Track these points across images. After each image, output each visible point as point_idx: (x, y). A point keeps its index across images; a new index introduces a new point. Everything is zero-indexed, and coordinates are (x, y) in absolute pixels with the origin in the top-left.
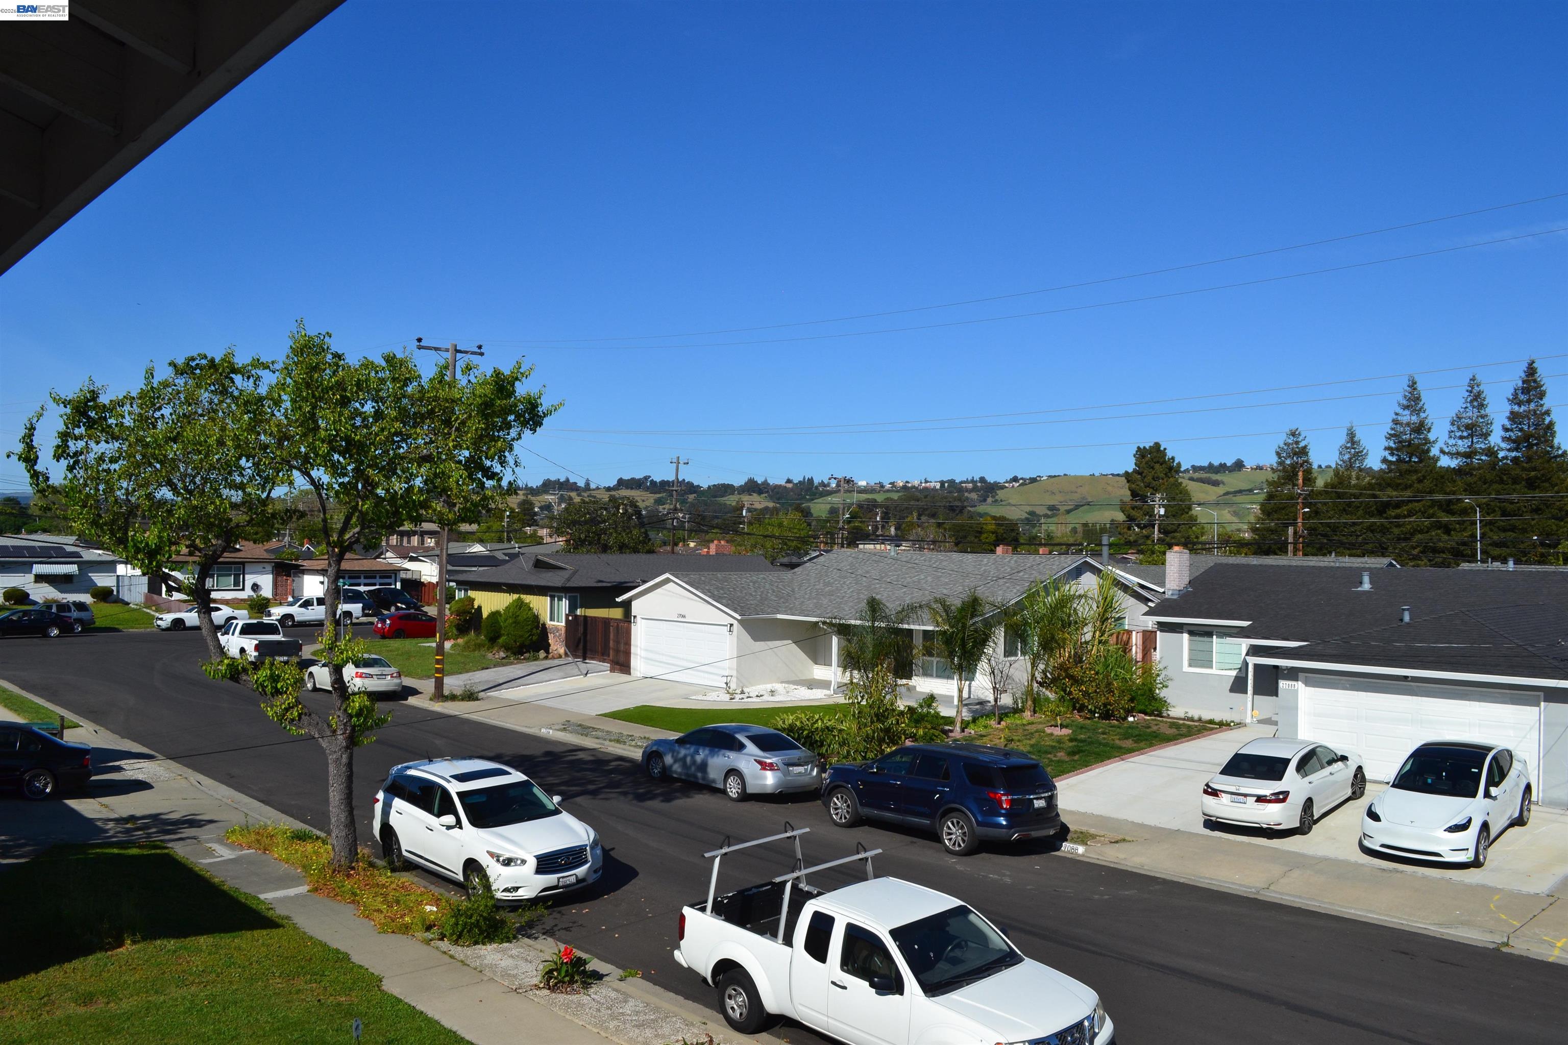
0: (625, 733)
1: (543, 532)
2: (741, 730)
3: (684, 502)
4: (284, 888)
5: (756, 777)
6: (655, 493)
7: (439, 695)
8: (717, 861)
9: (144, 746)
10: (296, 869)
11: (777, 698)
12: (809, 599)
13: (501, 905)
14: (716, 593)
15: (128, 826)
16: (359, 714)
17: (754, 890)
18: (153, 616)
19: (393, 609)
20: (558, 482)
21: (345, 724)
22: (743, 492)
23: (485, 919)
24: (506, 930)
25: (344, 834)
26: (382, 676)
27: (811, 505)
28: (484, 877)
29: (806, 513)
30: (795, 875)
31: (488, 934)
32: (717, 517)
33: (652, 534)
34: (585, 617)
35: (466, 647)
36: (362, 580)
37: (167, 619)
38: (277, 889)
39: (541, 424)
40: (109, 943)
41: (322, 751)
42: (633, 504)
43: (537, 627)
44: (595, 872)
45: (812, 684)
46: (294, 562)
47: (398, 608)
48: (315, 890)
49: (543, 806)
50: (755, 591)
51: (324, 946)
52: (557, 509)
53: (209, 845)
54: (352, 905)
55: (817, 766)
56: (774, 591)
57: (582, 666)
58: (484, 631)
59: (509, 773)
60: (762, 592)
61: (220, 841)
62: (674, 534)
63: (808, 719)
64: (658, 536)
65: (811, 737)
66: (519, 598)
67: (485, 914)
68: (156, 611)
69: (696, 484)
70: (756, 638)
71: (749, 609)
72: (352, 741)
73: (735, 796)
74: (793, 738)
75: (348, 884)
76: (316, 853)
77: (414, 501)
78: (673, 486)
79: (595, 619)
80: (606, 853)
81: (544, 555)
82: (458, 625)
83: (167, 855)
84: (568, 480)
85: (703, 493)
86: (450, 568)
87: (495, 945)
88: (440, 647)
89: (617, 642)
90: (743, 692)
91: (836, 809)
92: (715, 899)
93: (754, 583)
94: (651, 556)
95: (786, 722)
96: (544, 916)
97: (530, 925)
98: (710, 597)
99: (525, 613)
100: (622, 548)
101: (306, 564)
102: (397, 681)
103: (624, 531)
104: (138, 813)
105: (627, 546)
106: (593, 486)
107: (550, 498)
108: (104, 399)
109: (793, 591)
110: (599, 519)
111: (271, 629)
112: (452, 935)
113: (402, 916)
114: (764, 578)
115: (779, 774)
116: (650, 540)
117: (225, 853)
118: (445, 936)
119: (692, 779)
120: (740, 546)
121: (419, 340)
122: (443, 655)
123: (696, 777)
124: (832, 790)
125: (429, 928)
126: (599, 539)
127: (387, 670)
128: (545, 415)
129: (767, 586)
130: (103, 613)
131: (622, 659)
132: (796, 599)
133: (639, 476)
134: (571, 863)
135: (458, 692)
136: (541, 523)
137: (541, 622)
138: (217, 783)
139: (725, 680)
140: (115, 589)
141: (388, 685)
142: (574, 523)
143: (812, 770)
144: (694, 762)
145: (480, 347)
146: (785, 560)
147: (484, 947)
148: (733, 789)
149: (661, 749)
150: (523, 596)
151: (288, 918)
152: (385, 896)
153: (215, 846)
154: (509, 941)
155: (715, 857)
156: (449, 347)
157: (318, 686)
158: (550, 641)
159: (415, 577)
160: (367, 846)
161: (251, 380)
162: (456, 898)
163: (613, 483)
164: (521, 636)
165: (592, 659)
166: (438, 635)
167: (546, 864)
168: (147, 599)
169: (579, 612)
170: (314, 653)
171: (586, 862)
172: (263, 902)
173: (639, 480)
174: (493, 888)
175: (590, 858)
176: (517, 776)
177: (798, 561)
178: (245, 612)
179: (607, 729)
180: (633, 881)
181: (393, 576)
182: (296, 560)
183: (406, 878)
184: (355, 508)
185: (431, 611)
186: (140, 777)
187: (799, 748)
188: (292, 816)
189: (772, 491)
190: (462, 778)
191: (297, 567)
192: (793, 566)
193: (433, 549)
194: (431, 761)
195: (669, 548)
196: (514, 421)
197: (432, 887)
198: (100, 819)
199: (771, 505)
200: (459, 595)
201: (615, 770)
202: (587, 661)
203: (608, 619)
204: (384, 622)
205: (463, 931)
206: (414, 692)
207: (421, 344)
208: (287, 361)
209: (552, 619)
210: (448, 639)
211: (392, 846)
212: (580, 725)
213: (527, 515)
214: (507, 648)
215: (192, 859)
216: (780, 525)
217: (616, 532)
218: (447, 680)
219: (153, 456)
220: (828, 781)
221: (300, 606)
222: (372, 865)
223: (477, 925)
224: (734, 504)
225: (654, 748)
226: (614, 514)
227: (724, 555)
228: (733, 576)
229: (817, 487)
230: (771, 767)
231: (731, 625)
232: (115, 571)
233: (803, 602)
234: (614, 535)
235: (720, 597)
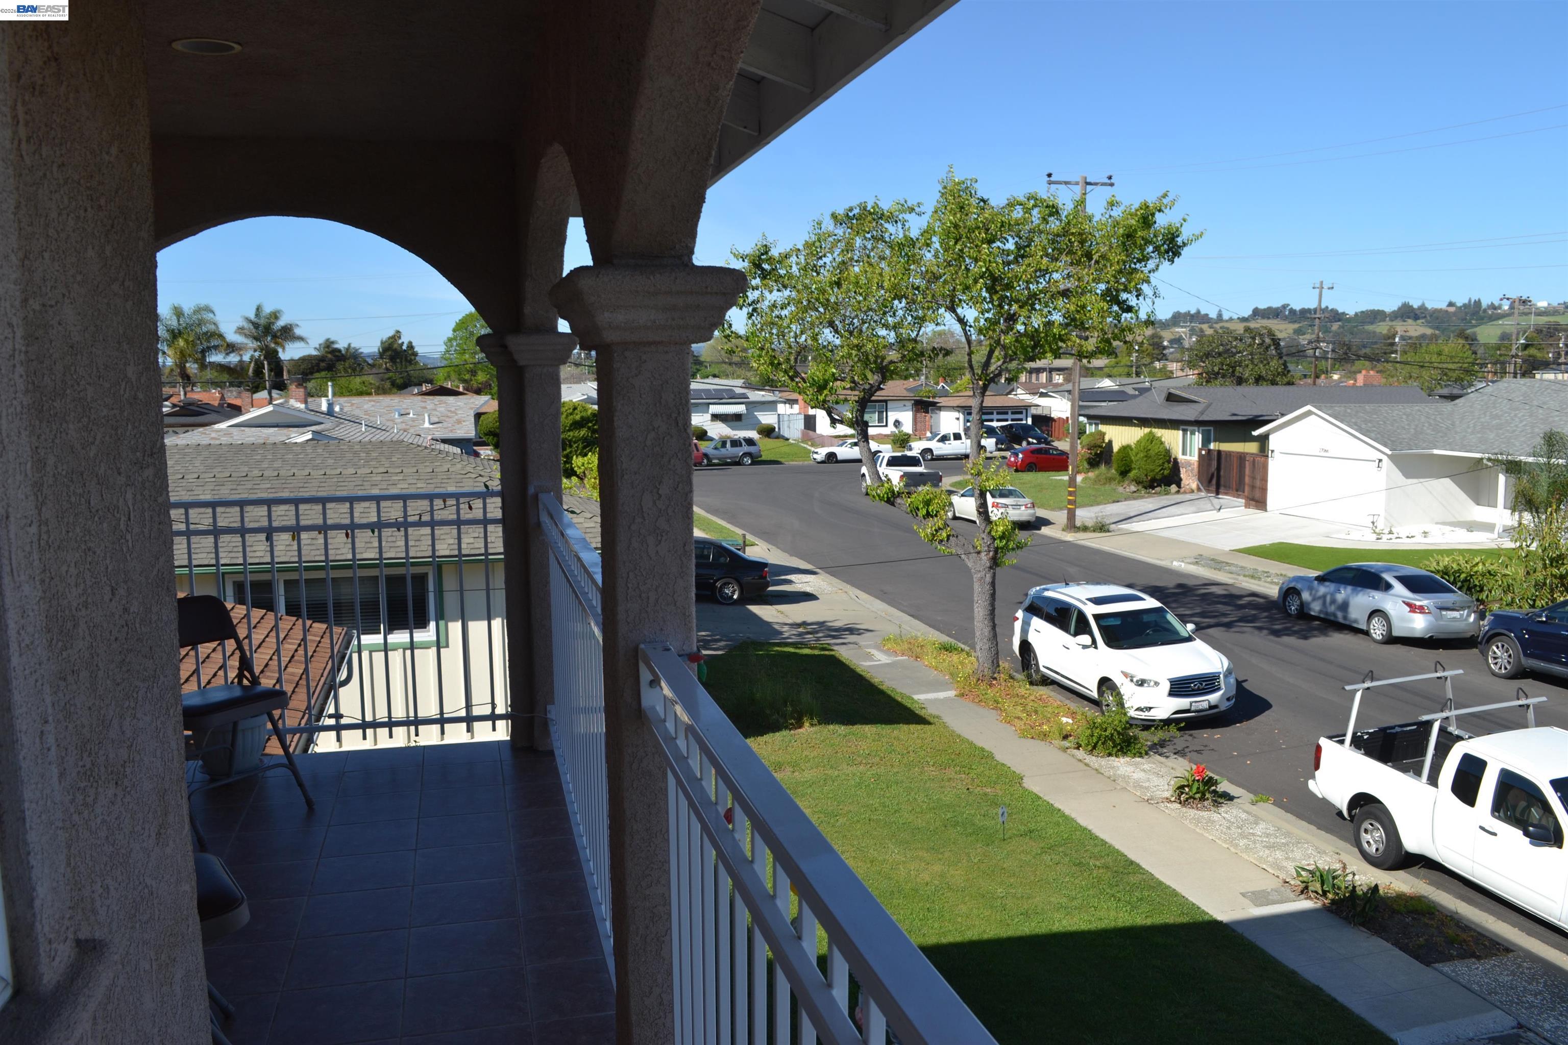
0: (1260, 569)
1: (1173, 366)
2: (1388, 570)
3: (1327, 331)
4: (934, 692)
5: (1403, 619)
6: (1295, 322)
7: (1071, 526)
8: (1359, 694)
9: (809, 563)
10: (945, 675)
11: (1429, 540)
12: (1472, 433)
13: (1131, 723)
14: (1363, 426)
15: (801, 630)
16: (1002, 538)
17: (1398, 729)
18: (810, 450)
19: (1024, 444)
20: (1188, 314)
21: (988, 546)
22: (1396, 318)
23: (1119, 733)
24: (1139, 746)
25: (987, 647)
26: (1016, 506)
27: (1477, 330)
28: (1119, 696)
29: (1471, 340)
30: (1444, 715)
31: (1122, 748)
32: (1365, 347)
33: (1291, 367)
34: (1219, 452)
35: (1097, 480)
36: (995, 416)
37: (822, 453)
38: (928, 692)
39: (1177, 254)
40: (792, 724)
41: (968, 570)
42: (1271, 333)
43: (1169, 462)
44: (1228, 699)
45: (1471, 526)
46: (931, 400)
47: (1029, 443)
48: (962, 695)
49: (1177, 633)
50: (1409, 425)
51: (971, 744)
52: (1190, 341)
53: (869, 650)
54: (994, 711)
55: (1474, 612)
56: (1430, 425)
57: (1216, 501)
58: (1115, 465)
59: (1142, 599)
60: (1417, 426)
61: (878, 648)
62: (1316, 366)
63: (1466, 562)
64: (1297, 369)
65: (1469, 581)
66: (1151, 432)
67: (1119, 729)
68: (812, 445)
69: (1340, 311)
70: (1408, 474)
71: (1401, 443)
72: (995, 562)
73: (1379, 638)
74: (1448, 581)
75: (991, 692)
76: (962, 663)
77: (1054, 334)
78: (1315, 313)
79: (1229, 454)
80: (1239, 684)
81: (1177, 388)
82: (1089, 458)
83: (833, 656)
84: (1198, 312)
85: (1350, 320)
86: (1081, 403)
87: (1128, 759)
88: (1072, 482)
89: (1253, 478)
90: (1391, 532)
91: (1495, 658)
92: (1354, 734)
93: (1408, 416)
94: (1290, 388)
95: (1441, 564)
96: (1175, 738)
97: (1162, 744)
98: (1356, 430)
99: (1156, 447)
100: (1259, 380)
101: (942, 401)
102: (1031, 511)
103: (1262, 362)
104: (809, 620)
105: (1264, 379)
106: (1226, 316)
107: (1180, 330)
108: (775, 253)
109: (1453, 424)
110: (1234, 350)
111: (913, 461)
112: (1087, 745)
113: (1041, 725)
114: (1419, 411)
115: (1430, 618)
116: (1289, 371)
117: (882, 658)
118: (1080, 746)
119: (1332, 618)
120: (1392, 377)
121: (1050, 175)
122: (1075, 487)
123: (1335, 615)
124: (1490, 638)
125: (1065, 737)
126: (1233, 372)
127: (1021, 501)
128: (1184, 244)
129: (1423, 419)
130: (767, 448)
131: (1257, 495)
132: (1456, 433)
133: (1276, 304)
134: (1204, 689)
135: (1090, 523)
136: (1170, 357)
137: (1173, 456)
138: (872, 598)
139: (1371, 519)
140: (776, 426)
141: (1021, 515)
142: (1208, 355)
143: (1469, 615)
144: (1333, 601)
145: (1110, 178)
146: (1445, 391)
147: (1117, 759)
148: (1377, 630)
149: (1299, 586)
150: (1155, 430)
151: (938, 717)
152: (1024, 706)
153: (874, 652)
154: (1141, 756)
155: (1356, 691)
156: (1079, 179)
157: (957, 515)
158: (1182, 476)
159: (1045, 413)
160: (1007, 660)
161: (899, 225)
162: (1090, 711)
163: (1247, 313)
164: (1152, 471)
165: (1226, 494)
166: (1070, 468)
167: (1179, 687)
168: (804, 434)
169: (1212, 446)
170: (952, 485)
171: (1219, 689)
172: (916, 702)
173: (1277, 309)
174: (1126, 706)
175: (1223, 686)
176: (1151, 603)
177: (1460, 392)
178: (889, 447)
179: (1241, 564)
180: (1267, 713)
181: (1024, 411)
182: (934, 397)
183: (1043, 691)
184: (998, 342)
185: (1063, 445)
186: (808, 589)
187: (1454, 592)
188: (938, 630)
189: (1431, 316)
190: (1098, 601)
191: (934, 404)
192: (1453, 398)
193: (1062, 385)
194: (1067, 584)
195: (1310, 381)
196: (1153, 252)
197: (1067, 702)
198: (776, 623)
199: (1429, 331)
200: (1090, 429)
201: (1250, 605)
202: (1220, 496)
203: (1243, 453)
204: (1016, 455)
205: (1097, 742)
206: (1046, 522)
207: (1052, 179)
208: (939, 205)
209: (1184, 453)
210: (1079, 472)
211: (1030, 661)
212: (1213, 560)
213: (1156, 352)
214: (1138, 482)
215: (854, 661)
216: (1440, 354)
217: (1253, 363)
218: (1080, 513)
219: (818, 301)
220: (1487, 628)
221: (939, 441)
222: (1011, 677)
223: (1111, 738)
224: (1385, 332)
225: (1291, 585)
226: (1250, 345)
227: (1372, 386)
228: (1384, 408)
229: (1485, 311)
230: (1421, 609)
231: (1380, 461)
232: (776, 410)
233: (1465, 436)
234: (1251, 366)
235: (1368, 431)
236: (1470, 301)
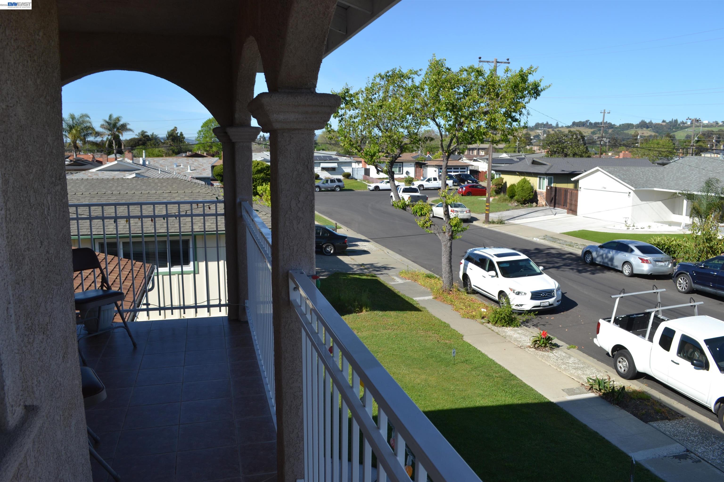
0: (574, 242)
1: (535, 148)
2: (632, 243)
3: (606, 132)
4: (423, 296)
5: (639, 266)
6: (592, 128)
7: (487, 221)
8: (618, 300)
9: (366, 237)
10: (428, 289)
11: (651, 230)
12: (672, 181)
13: (513, 312)
14: (622, 177)
15: (362, 267)
16: (455, 226)
17: (635, 316)
18: (367, 185)
19: (466, 183)
20: (542, 124)
21: (449, 230)
22: (638, 127)
23: (508, 316)
24: (516, 322)
25: (448, 276)
26: (462, 212)
27: (675, 133)
28: (508, 299)
29: (673, 138)
30: (657, 309)
31: (509, 323)
32: (624, 140)
33: (590, 149)
34: (556, 188)
35: (499, 200)
36: (453, 170)
37: (372, 186)
38: (420, 297)
39: (538, 95)
40: (357, 310)
41: (439, 241)
42: (580, 133)
43: (533, 192)
44: (558, 301)
45: (671, 224)
47: (468, 183)
48: (436, 298)
49: (535, 270)
50: (643, 176)
51: (440, 320)
52: (543, 136)
53: (393, 277)
54: (450, 306)
55: (671, 263)
56: (653, 176)
57: (553, 210)
58: (507, 193)
59: (519, 255)
60: (647, 177)
61: (397, 276)
62: (601, 149)
63: (668, 240)
64: (592, 150)
65: (669, 249)
66: (524, 178)
67: (507, 314)
68: (368, 182)
69: (613, 123)
70: (642, 199)
71: (639, 185)
72: (452, 237)
73: (627, 274)
74: (659, 249)
75: (449, 297)
76: (436, 283)
77: (481, 132)
78: (601, 124)
79: (560, 189)
80: (563, 294)
81: (537, 158)
82: (496, 190)
83: (376, 280)
84: (547, 123)
85: (617, 128)
86: (493, 165)
87: (511, 328)
88: (488, 200)
89: (571, 200)
90: (634, 226)
91: (680, 284)
92: (615, 318)
93: (643, 172)
94: (589, 159)
95: (656, 241)
96: (533, 318)
97: (527, 321)
98: (619, 179)
99: (527, 185)
100: (575, 155)
101: (429, 163)
102: (469, 214)
103: (576, 147)
104: (365, 263)
105: (577, 154)
106: (560, 125)
107: (539, 132)
108: (351, 92)
109: (664, 177)
110: (564, 141)
111: (415, 190)
112: (493, 321)
113: (472, 312)
114: (648, 170)
115: (651, 265)
116: (588, 151)
117: (399, 281)
118: (490, 322)
119: (606, 265)
120: (636, 154)
121: (480, 58)
122: (489, 203)
123: (607, 263)
124: (678, 275)
125: (483, 318)
126: (563, 151)
127: (464, 209)
128: (542, 90)
129: (650, 174)
130: (347, 184)
131: (573, 208)
132: (665, 180)
133: (583, 120)
134: (547, 296)
135: (496, 220)
136: (534, 144)
137: (535, 190)
138: (395, 253)
139: (625, 220)
140: (351, 173)
141: (464, 216)
142: (551, 143)
143: (668, 264)
144: (607, 257)
145: (508, 60)
146: (660, 161)
147: (506, 328)
148: (627, 270)
149: (591, 250)
150: (526, 178)
151: (424, 308)
152: (464, 303)
153: (395, 278)
154: (517, 327)
155: (617, 298)
156: (494, 60)
157: (435, 215)
158: (538, 199)
159: (476, 169)
160: (457, 282)
161: (410, 80)
162: (495, 306)
163: (570, 124)
164: (525, 196)
165: (558, 207)
166: (487, 194)
167: (536, 295)
168: (364, 177)
169: (553, 185)
171: (554, 296)
172: (415, 301)
173: (584, 122)
174: (511, 304)
175: (555, 295)
176: (523, 257)
177: (667, 162)
178: (403, 183)
179: (565, 239)
180: (575, 308)
181: (466, 168)
182: (424, 161)
183: (473, 297)
184: (455, 135)
185: (484, 184)
186: (366, 249)
187: (662, 253)
188: (425, 268)
189: (654, 127)
190: (499, 256)
191: (424, 164)
192: (664, 164)
193: (484, 156)
194: (485, 248)
195: (598, 156)
196: (527, 94)
197: (484, 302)
198: (351, 264)
199: (653, 134)
200: (497, 176)
201: (568, 258)
202: (556, 208)
203: (567, 189)
204: (462, 188)
205: (498, 320)
206: (476, 219)
207: (481, 60)
208: (428, 71)
209: (540, 188)
210: (491, 196)
211: (467, 283)
212: (552, 237)
213: (528, 141)
214: (518, 201)
215: (386, 282)
216: (658, 144)
217: (572, 147)
218: (491, 215)
219: (372, 115)
220: (677, 270)
221: (426, 181)
222: (459, 290)
223: (504, 318)
224: (633, 133)
225: (588, 250)
226: (571, 139)
227: (627, 158)
228: (632, 169)
229: (679, 125)
230: (647, 261)
231: (630, 193)
232: (351, 166)
233: (669, 182)
234: (571, 149)
235: (624, 179)
236: (672, 120)
